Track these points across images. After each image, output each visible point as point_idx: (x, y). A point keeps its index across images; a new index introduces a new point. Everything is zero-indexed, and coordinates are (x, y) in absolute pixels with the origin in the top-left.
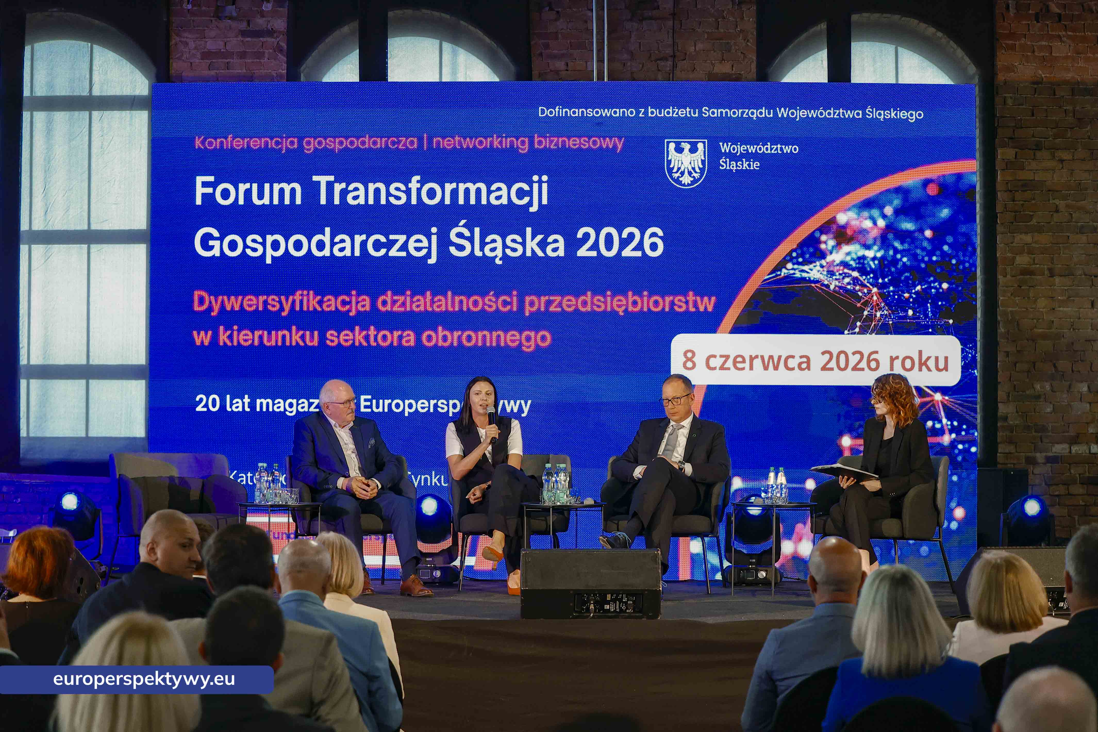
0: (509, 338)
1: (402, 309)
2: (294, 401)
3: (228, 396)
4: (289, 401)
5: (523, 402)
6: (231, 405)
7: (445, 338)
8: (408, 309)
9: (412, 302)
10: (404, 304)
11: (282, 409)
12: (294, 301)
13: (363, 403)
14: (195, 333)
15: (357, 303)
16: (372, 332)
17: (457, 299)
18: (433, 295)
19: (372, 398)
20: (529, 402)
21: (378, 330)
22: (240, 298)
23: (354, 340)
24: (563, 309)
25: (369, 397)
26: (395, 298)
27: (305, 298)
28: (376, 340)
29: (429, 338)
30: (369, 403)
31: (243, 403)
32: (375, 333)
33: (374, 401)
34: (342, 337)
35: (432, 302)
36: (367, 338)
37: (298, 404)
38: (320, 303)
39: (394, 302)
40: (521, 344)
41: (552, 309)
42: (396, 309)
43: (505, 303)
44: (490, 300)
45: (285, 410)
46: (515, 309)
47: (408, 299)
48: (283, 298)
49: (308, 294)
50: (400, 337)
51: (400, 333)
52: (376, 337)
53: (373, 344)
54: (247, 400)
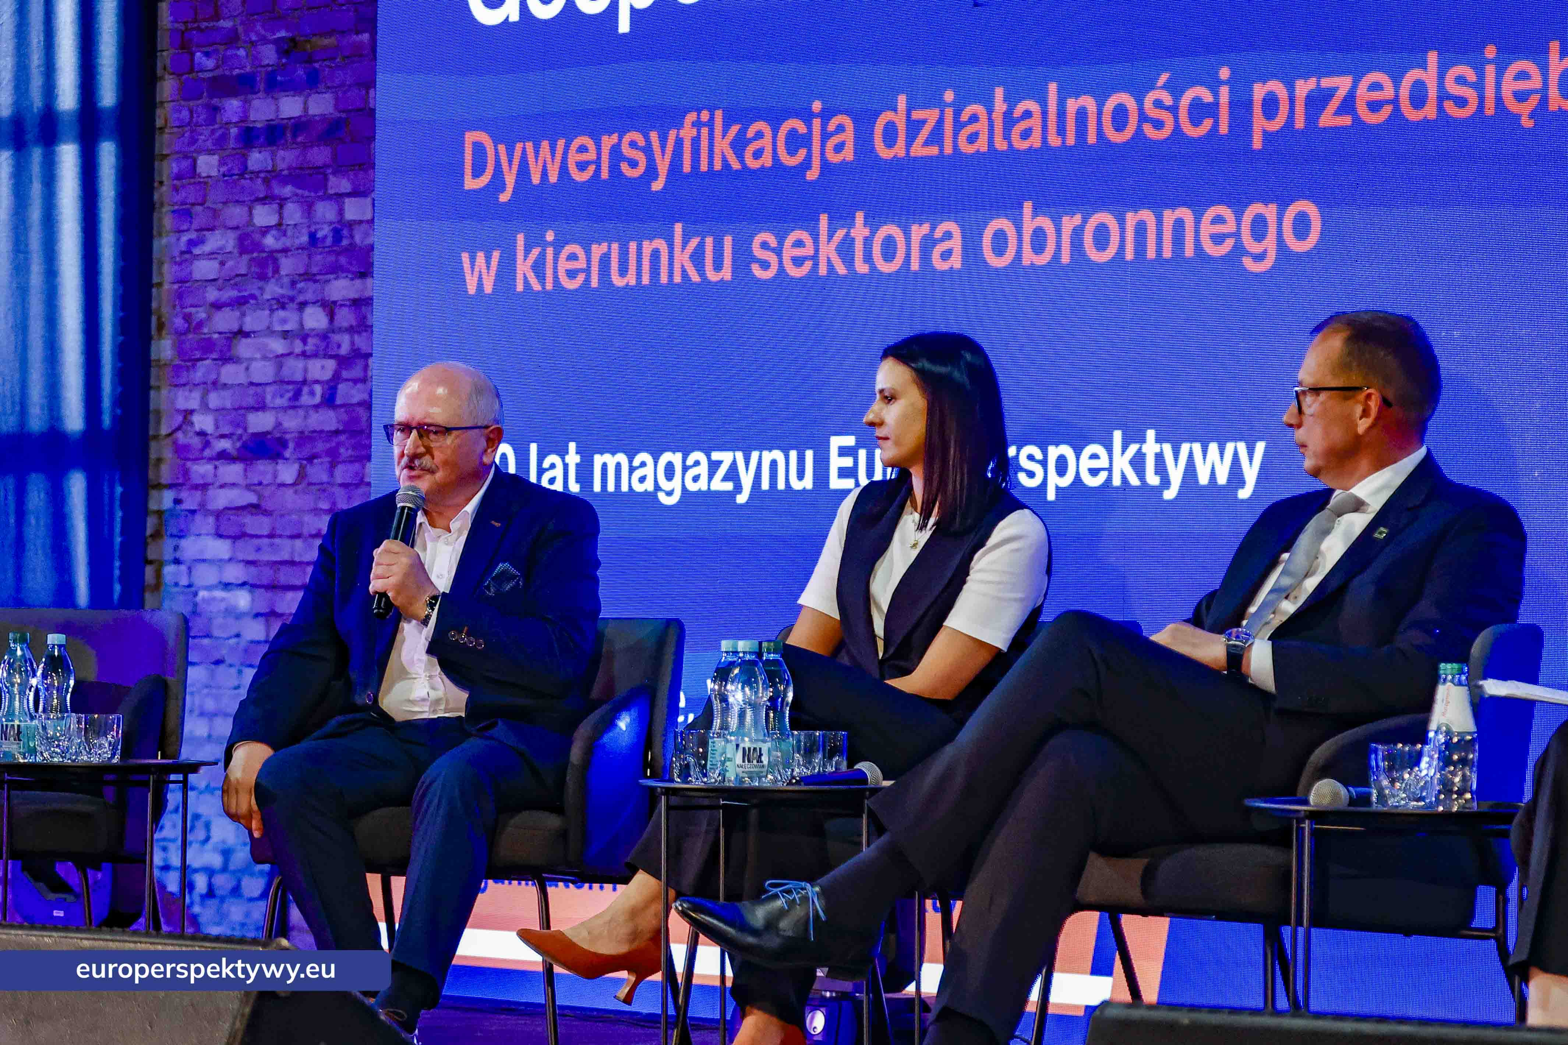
0: (1207, 229)
1: (934, 151)
2: (676, 458)
3: (534, 447)
4: (667, 457)
5: (1242, 447)
6: (541, 472)
7: (1039, 241)
8: (948, 150)
9: (958, 126)
10: (936, 137)
11: (649, 486)
12: (679, 142)
13: (836, 462)
14: (465, 257)
15: (825, 136)
16: (860, 231)
17: (1072, 105)
18: (1011, 100)
19: (859, 445)
20: (1260, 447)
21: (873, 223)
22: (561, 143)
23: (815, 258)
24: (1357, 120)
25: (849, 441)
26: (917, 115)
27: (705, 131)
28: (868, 258)
29: (1000, 243)
30: (848, 462)
31: (566, 466)
32: (866, 232)
33: (862, 454)
34: (789, 252)
35: (1009, 120)
36: (846, 250)
37: (685, 469)
38: (739, 145)
39: (914, 127)
40: (1239, 250)
41: (1327, 119)
42: (918, 150)
43: (1199, 109)
44: (1158, 104)
45: (657, 488)
46: (1224, 129)
47: (949, 113)
48: (654, 136)
49: (712, 118)
50: (928, 244)
51: (926, 228)
52: (868, 242)
53: (862, 268)
54: (573, 458)
